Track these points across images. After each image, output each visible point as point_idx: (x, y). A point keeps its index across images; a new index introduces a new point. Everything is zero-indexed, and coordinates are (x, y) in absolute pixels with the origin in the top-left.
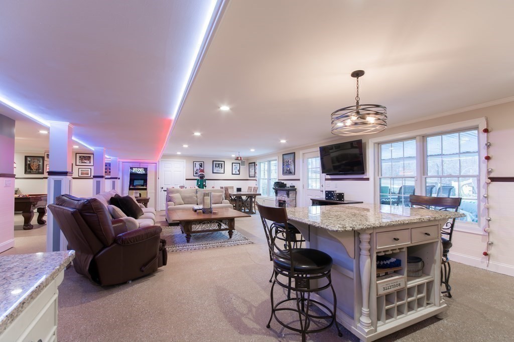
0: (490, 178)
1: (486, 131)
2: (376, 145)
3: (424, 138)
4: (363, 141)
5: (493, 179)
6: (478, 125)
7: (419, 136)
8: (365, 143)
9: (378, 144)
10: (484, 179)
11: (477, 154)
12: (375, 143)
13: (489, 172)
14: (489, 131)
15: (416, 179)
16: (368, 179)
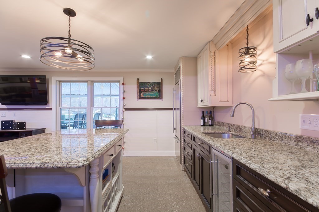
0: (124, 109)
1: (123, 84)
2: (58, 82)
3: (92, 82)
4: (47, 78)
5: (126, 109)
6: (120, 81)
7: (90, 81)
8: (48, 79)
9: (60, 82)
10: (122, 109)
11: (118, 96)
12: (57, 81)
13: (124, 106)
14: (125, 84)
15: (87, 109)
16: (50, 109)
